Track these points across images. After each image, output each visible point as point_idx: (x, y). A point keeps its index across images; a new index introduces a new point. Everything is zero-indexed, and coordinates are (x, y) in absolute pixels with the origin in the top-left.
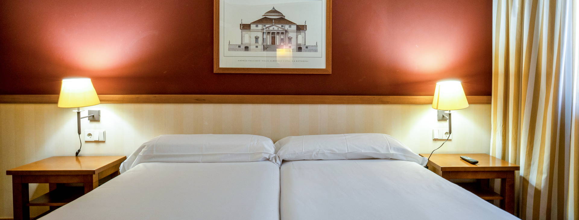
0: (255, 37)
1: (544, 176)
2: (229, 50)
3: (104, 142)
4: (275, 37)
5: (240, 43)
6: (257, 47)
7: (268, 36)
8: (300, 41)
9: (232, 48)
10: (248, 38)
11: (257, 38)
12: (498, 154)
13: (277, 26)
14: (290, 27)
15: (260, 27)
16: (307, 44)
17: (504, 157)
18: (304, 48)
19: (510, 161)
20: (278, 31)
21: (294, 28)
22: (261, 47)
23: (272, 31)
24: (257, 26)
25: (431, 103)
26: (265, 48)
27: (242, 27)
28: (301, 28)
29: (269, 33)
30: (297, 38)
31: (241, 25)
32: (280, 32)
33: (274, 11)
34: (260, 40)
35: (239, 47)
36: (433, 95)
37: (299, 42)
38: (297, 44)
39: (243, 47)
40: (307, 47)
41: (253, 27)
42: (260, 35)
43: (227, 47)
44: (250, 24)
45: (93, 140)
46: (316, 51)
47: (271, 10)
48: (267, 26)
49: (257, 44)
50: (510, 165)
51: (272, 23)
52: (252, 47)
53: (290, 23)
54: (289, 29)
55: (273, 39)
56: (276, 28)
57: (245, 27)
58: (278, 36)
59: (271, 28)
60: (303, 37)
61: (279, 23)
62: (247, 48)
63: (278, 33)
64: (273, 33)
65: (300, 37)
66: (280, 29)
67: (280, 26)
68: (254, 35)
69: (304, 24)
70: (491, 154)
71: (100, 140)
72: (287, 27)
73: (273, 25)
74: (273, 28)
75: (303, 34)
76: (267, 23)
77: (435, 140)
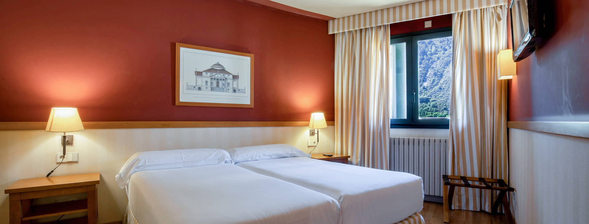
0: (206, 81)
2: (187, 89)
3: (77, 162)
4: (219, 82)
5: (195, 85)
6: (207, 88)
7: (214, 81)
8: (235, 86)
9: (189, 88)
10: (201, 81)
11: (207, 82)
12: (339, 152)
13: (220, 75)
14: (228, 76)
15: (209, 74)
16: (239, 88)
17: (342, 153)
18: (237, 90)
19: (344, 154)
20: (221, 78)
21: (231, 77)
22: (209, 88)
23: (217, 78)
24: (207, 74)
25: (308, 125)
26: (212, 89)
27: (196, 73)
28: (235, 77)
29: (215, 79)
30: (233, 83)
31: (195, 72)
32: (222, 79)
33: (218, 64)
34: (209, 84)
35: (194, 87)
36: (309, 121)
37: (234, 87)
38: (233, 88)
39: (197, 88)
40: (239, 90)
41: (204, 74)
42: (209, 80)
43: (185, 87)
44: (202, 72)
45: (66, 161)
46: (244, 93)
47: (216, 63)
48: (214, 74)
49: (207, 86)
50: (344, 156)
51: (217, 72)
52: (204, 88)
53: (229, 73)
54: (228, 77)
55: (218, 83)
56: (219, 76)
57: (199, 74)
58: (221, 82)
59: (216, 76)
60: (237, 84)
61: (221, 73)
62: (200, 89)
63: (221, 79)
64: (218, 79)
65: (235, 83)
66: (222, 77)
67: (222, 75)
68: (205, 79)
69: (237, 75)
70: (335, 153)
71: (74, 160)
72: (226, 76)
73: (217, 74)
74: (218, 76)
75: (236, 81)
76: (214, 72)
77: (309, 147)
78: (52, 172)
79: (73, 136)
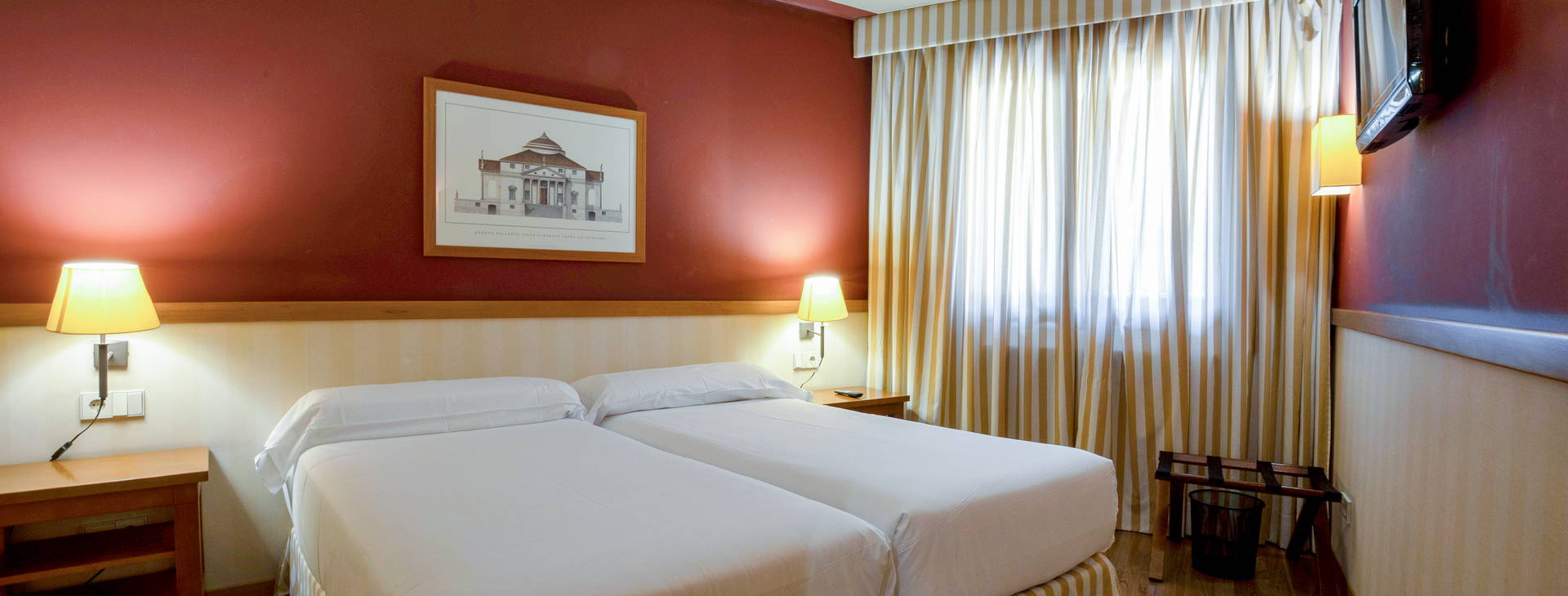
0: (510, 187)
1: (936, 405)
2: (457, 209)
3: (140, 418)
4: (546, 190)
5: (479, 198)
6: (512, 207)
7: (534, 187)
8: (593, 201)
9: (462, 206)
10: (495, 188)
11: (512, 190)
12: (878, 385)
13: (550, 170)
14: (574, 172)
15: (519, 168)
16: (604, 208)
17: (886, 387)
18: (598, 214)
19: (894, 391)
20: (553, 180)
21: (581, 175)
22: (520, 208)
23: (541, 179)
24: (512, 166)
25: (795, 311)
26: (528, 211)
27: (483, 165)
28: (593, 177)
29: (535, 181)
30: (587, 194)
31: (480, 161)
32: (557, 181)
33: (544, 140)
34: (519, 194)
35: (478, 204)
36: (798, 298)
37: (590, 203)
38: (587, 207)
39: (485, 206)
40: (604, 213)
41: (505, 166)
42: (518, 184)
43: (451, 203)
44: (499, 162)
45: (110, 416)
46: (619, 220)
47: (539, 137)
48: (532, 167)
49: (512, 202)
50: (894, 396)
51: (543, 163)
52: (504, 207)
53: (574, 165)
54: (572, 176)
55: (544, 193)
56: (548, 173)
57: (490, 166)
58: (552, 189)
59: (540, 173)
60: (597, 194)
61: (554, 164)
62: (492, 208)
63: (553, 183)
64: (544, 183)
65: (592, 192)
66: (555, 176)
67: (556, 169)
68: (507, 182)
69: (598, 171)
70: (868, 386)
71: (132, 413)
72: (568, 172)
73: (542, 168)
74: (544, 173)
75: (597, 187)
76: (533, 162)
77: (797, 370)
78: (68, 445)
79: (126, 344)
